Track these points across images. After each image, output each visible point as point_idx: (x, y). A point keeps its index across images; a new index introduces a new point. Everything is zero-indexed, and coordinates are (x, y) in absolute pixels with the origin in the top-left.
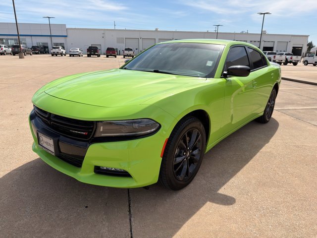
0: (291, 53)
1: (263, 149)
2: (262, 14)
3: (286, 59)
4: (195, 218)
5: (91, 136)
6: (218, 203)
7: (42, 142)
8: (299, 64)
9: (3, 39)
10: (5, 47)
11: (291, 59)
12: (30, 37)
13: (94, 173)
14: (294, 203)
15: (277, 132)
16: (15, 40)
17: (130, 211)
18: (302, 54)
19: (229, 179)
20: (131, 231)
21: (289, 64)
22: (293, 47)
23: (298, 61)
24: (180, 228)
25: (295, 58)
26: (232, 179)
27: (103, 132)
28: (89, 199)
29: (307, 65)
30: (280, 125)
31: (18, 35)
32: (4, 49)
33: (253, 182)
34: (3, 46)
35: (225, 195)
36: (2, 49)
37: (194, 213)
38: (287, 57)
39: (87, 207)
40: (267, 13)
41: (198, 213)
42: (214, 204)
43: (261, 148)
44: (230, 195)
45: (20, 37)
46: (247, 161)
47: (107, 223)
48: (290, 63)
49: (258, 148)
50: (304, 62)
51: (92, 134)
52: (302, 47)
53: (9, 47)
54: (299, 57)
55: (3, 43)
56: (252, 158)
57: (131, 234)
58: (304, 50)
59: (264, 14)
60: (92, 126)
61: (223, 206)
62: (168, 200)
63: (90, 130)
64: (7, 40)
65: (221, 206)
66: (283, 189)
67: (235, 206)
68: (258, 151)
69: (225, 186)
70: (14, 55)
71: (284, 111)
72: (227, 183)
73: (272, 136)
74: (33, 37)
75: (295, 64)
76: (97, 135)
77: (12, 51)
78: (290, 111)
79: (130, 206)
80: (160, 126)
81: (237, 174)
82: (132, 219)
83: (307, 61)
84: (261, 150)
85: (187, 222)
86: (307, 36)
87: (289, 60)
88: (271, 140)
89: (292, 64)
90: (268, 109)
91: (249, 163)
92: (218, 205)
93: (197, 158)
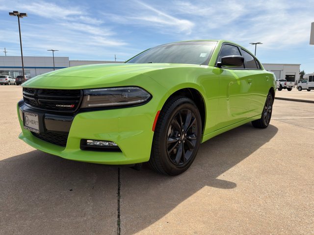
0: (285, 79)
1: (264, 146)
2: (254, 44)
3: (281, 85)
4: (192, 199)
5: (77, 108)
6: (217, 187)
7: (27, 123)
8: (293, 89)
9: (8, 71)
10: (9, 77)
11: (285, 84)
12: (34, 69)
13: (80, 149)
14: (301, 187)
15: (276, 135)
16: (20, 72)
17: (119, 193)
18: (296, 81)
19: (229, 169)
20: (119, 209)
21: (283, 90)
22: (286, 76)
23: (292, 87)
24: (174, 207)
25: (288, 84)
26: (232, 168)
27: (90, 102)
28: (75, 184)
29: (301, 90)
30: (279, 129)
31: (23, 67)
32: (8, 79)
33: (255, 170)
34: (8, 76)
35: (224, 181)
36: (6, 79)
37: (190, 195)
38: (281, 83)
39: (71, 190)
40: (258, 43)
41: (195, 194)
42: (213, 188)
43: (261, 145)
44: (231, 181)
45: (25, 69)
46: (247, 155)
47: (92, 204)
48: (285, 89)
49: (258, 146)
50: (298, 88)
51: (79, 105)
52: (294, 76)
53: (13, 78)
54: (293, 83)
55: (8, 75)
56: (252, 153)
57: (119, 212)
58: (297, 78)
59: (256, 44)
60: (78, 97)
61: (223, 190)
62: (162, 184)
63: (77, 101)
64: (12, 72)
65: (221, 189)
66: (289, 176)
67: (236, 189)
68: (258, 148)
69: (224, 174)
70: (18, 84)
71: (282, 120)
72: (227, 172)
73: (272, 137)
74: (37, 69)
75: (289, 89)
76: (84, 106)
77: (16, 81)
78: (288, 120)
79: (119, 190)
80: (151, 97)
81: (238, 165)
82: (121, 200)
83: (301, 87)
84: (261, 147)
85: (183, 202)
86: (299, 65)
87: (283, 85)
88: (271, 140)
89: (286, 90)
90: (266, 114)
91: (249, 156)
92: (217, 189)
93: (193, 144)
